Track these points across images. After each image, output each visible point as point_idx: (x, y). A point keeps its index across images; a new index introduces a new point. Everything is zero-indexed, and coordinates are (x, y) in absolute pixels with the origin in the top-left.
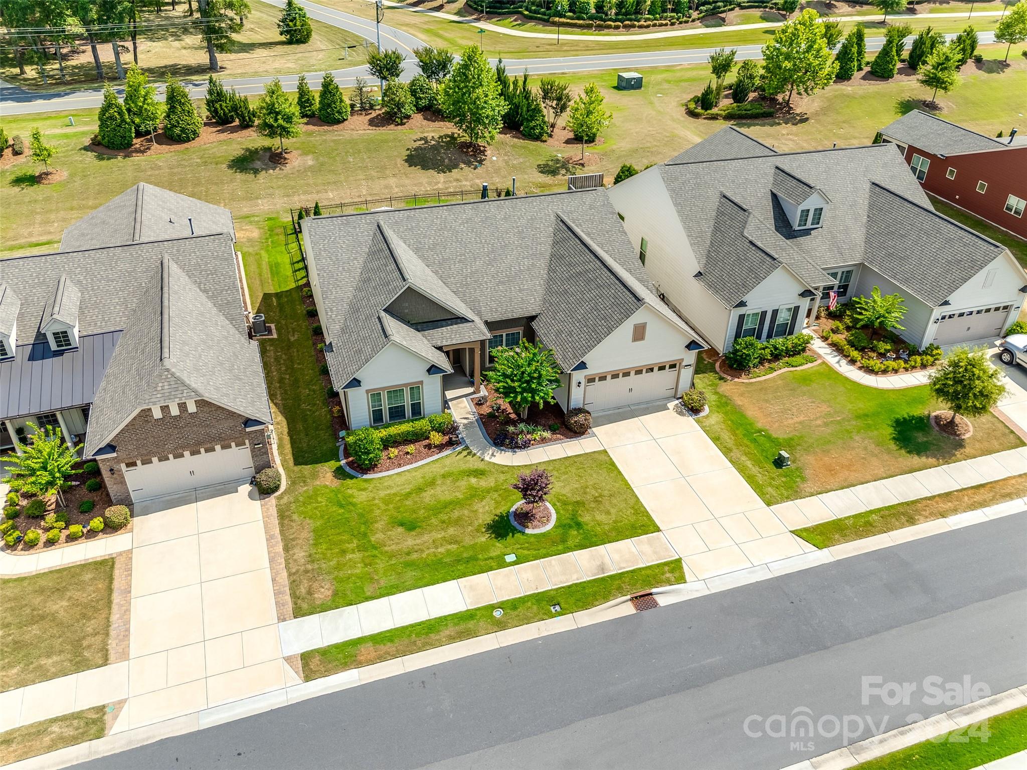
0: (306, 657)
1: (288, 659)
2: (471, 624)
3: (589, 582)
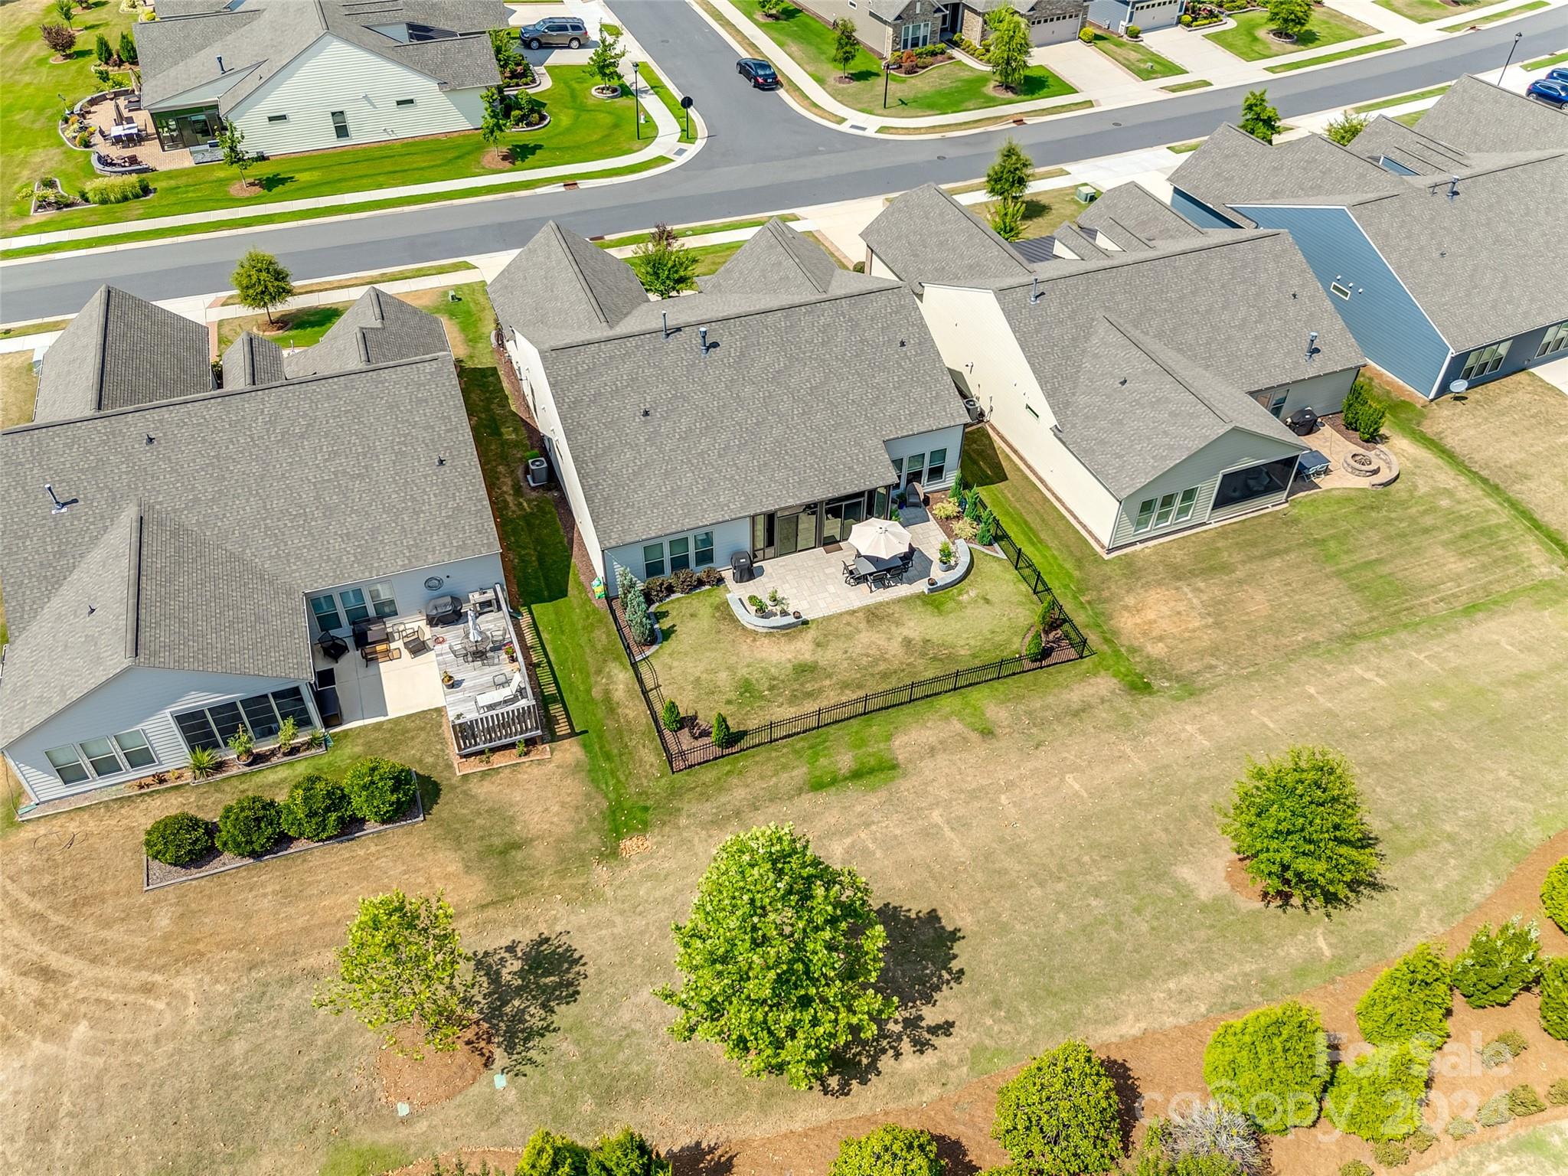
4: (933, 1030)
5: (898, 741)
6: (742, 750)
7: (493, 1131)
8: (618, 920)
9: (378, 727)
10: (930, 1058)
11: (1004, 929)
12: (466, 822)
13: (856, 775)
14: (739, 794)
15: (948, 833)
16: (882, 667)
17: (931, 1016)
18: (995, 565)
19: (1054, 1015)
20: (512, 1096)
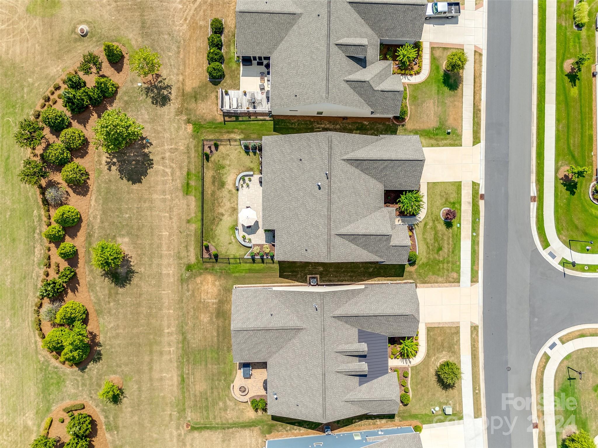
0: (472, 281)
1: (471, 286)
2: (476, 242)
3: (472, 208)
4: (110, 167)
5: (193, 198)
6: (204, 159)
7: (130, 81)
8: (168, 117)
9: (239, 74)
10: (104, 162)
11: (129, 193)
12: (205, 90)
13: (188, 184)
14: (193, 154)
15: (162, 197)
16: (217, 204)
17: (114, 168)
18: (243, 253)
19: (102, 190)
20: (135, 86)
